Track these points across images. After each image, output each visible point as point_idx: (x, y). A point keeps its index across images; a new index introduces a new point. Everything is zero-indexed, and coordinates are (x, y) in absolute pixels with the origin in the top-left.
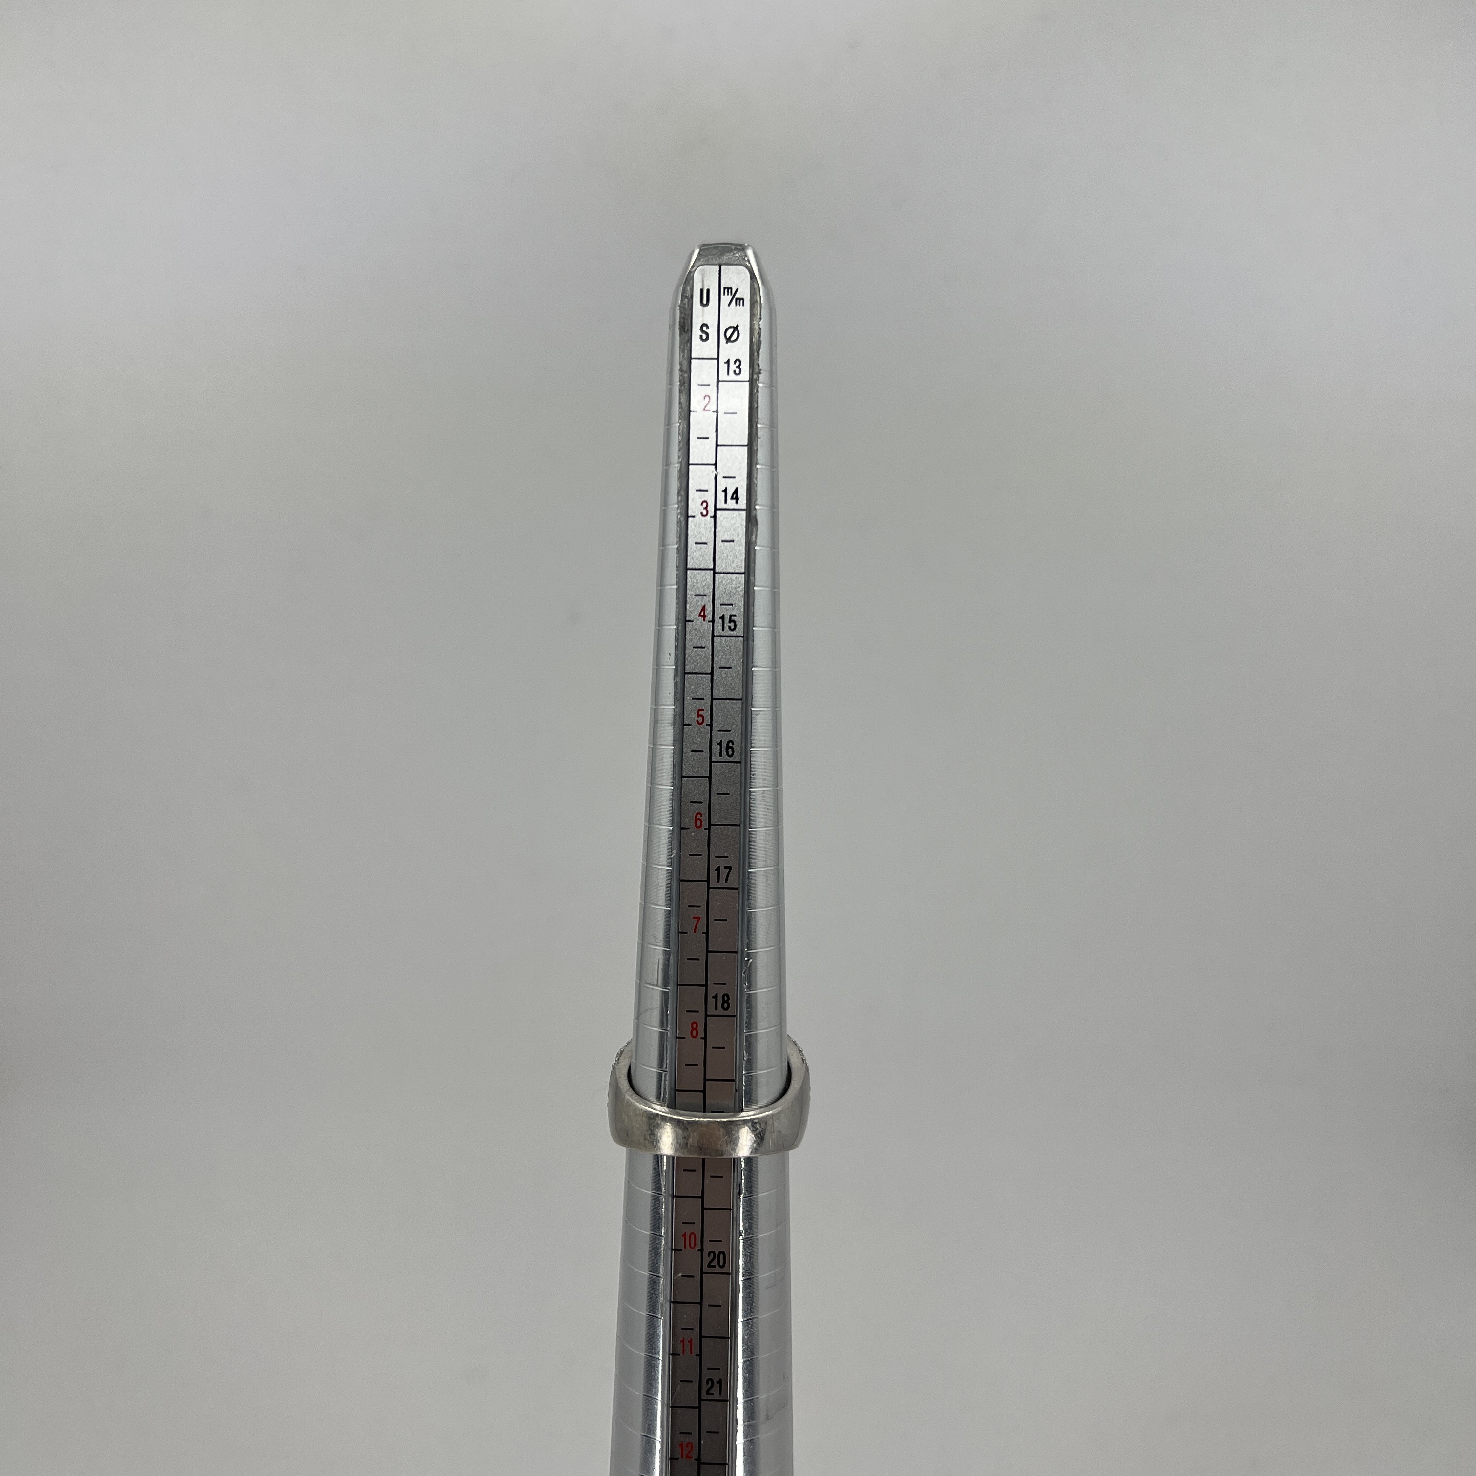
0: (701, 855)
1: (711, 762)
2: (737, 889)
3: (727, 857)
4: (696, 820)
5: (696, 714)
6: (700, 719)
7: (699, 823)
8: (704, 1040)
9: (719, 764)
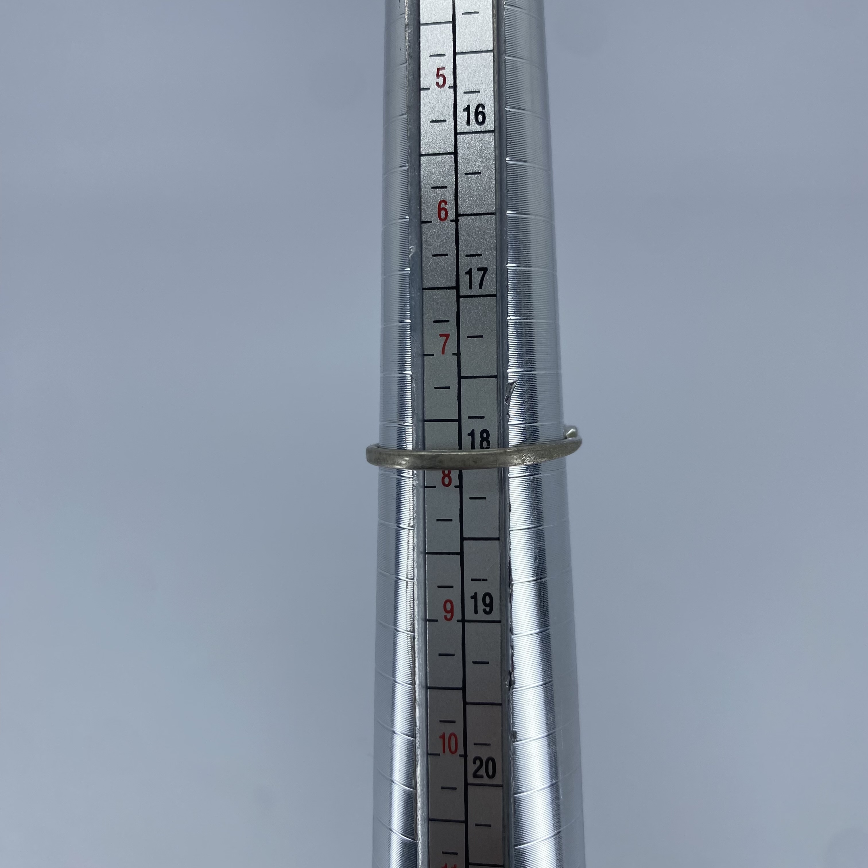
0: (447, 255)
1: (456, 134)
2: (495, 296)
3: (481, 255)
4: (440, 209)
5: (436, 74)
6: (441, 80)
7: (443, 213)
8: (458, 489)
9: (467, 135)
